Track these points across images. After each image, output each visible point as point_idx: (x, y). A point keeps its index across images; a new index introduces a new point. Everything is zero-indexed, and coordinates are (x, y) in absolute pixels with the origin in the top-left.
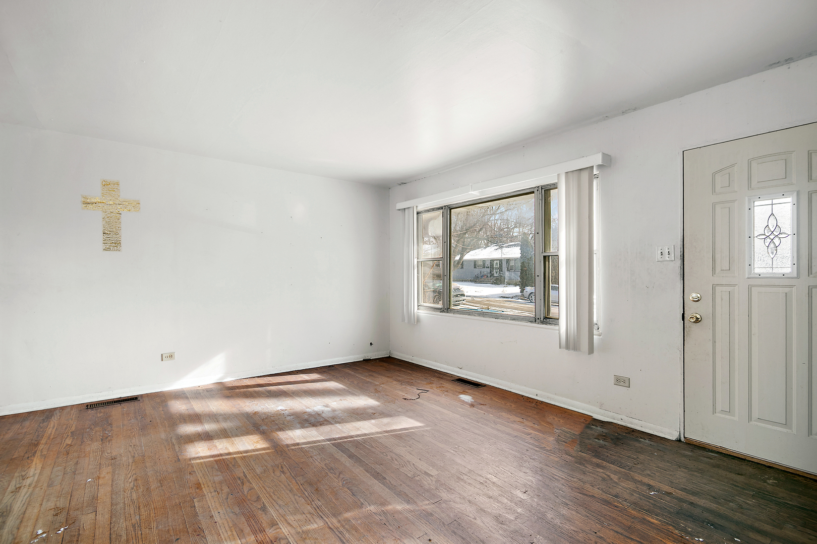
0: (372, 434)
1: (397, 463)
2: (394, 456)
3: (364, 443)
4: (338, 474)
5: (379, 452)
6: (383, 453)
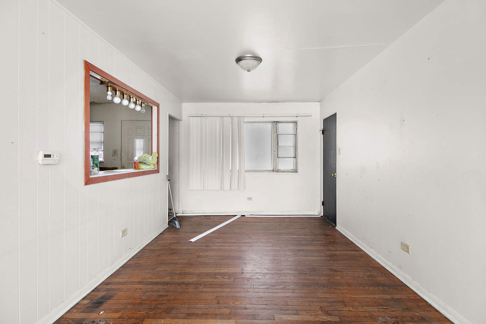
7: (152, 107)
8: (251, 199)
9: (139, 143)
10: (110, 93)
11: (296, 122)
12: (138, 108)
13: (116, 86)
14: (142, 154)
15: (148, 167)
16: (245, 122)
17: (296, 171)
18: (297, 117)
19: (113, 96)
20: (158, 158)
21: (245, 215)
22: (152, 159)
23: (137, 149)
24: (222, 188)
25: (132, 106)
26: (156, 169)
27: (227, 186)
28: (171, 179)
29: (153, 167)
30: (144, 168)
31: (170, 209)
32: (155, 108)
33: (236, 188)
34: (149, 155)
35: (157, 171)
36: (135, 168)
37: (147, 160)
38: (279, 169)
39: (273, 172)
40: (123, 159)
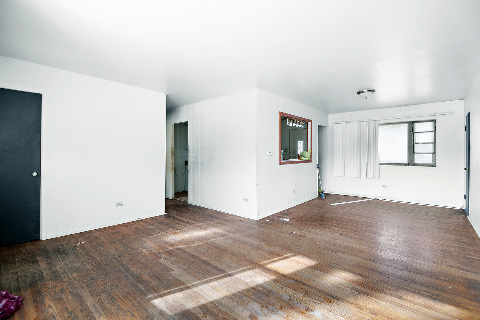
0: (200, 284)
1: (181, 263)
2: (183, 267)
3: (204, 274)
4: (212, 255)
5: (193, 268)
6: (190, 268)
7: (308, 123)
8: (386, 187)
9: (300, 144)
10: (288, 122)
11: (434, 121)
12: (300, 126)
13: (290, 118)
14: (302, 151)
15: (306, 158)
16: (380, 125)
17: (434, 165)
18: (435, 116)
19: (289, 123)
20: (311, 153)
21: (379, 199)
22: (308, 154)
23: (298, 147)
24: (360, 177)
25: (297, 125)
26: (310, 160)
27: (363, 175)
28: (319, 166)
29: (308, 159)
30: (303, 159)
31: (319, 188)
32: (309, 123)
33: (372, 177)
34: (306, 152)
35: (311, 161)
36: (298, 159)
37: (305, 154)
38: (416, 163)
39: (409, 165)
40: (290, 154)
